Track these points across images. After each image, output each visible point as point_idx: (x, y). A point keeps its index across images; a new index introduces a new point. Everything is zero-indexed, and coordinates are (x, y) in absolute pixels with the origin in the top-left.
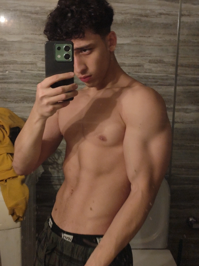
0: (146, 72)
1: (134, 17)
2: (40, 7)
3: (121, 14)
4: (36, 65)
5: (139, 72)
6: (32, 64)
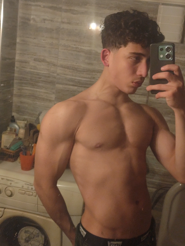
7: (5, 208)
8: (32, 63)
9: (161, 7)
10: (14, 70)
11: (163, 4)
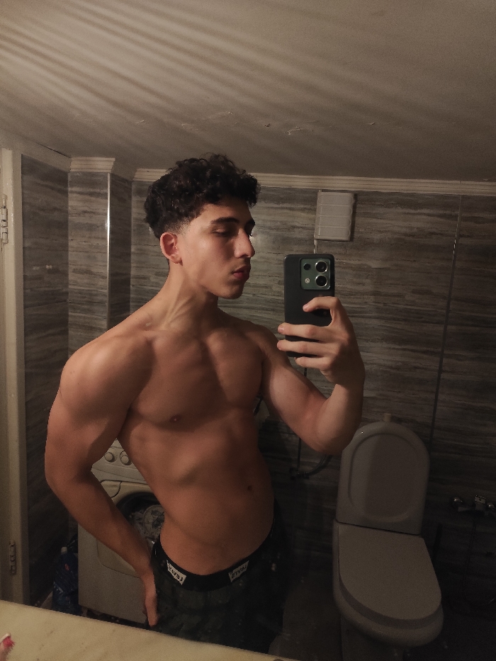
0: (407, 305)
1: (396, 236)
2: (280, 222)
3: (380, 232)
4: (271, 288)
5: (398, 304)
6: (266, 287)
7: (121, 482)
8: (153, 279)
9: (321, 194)
10: (129, 290)
11: (323, 191)
